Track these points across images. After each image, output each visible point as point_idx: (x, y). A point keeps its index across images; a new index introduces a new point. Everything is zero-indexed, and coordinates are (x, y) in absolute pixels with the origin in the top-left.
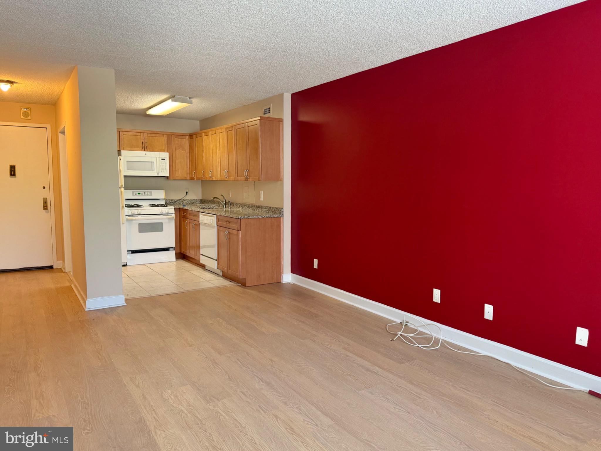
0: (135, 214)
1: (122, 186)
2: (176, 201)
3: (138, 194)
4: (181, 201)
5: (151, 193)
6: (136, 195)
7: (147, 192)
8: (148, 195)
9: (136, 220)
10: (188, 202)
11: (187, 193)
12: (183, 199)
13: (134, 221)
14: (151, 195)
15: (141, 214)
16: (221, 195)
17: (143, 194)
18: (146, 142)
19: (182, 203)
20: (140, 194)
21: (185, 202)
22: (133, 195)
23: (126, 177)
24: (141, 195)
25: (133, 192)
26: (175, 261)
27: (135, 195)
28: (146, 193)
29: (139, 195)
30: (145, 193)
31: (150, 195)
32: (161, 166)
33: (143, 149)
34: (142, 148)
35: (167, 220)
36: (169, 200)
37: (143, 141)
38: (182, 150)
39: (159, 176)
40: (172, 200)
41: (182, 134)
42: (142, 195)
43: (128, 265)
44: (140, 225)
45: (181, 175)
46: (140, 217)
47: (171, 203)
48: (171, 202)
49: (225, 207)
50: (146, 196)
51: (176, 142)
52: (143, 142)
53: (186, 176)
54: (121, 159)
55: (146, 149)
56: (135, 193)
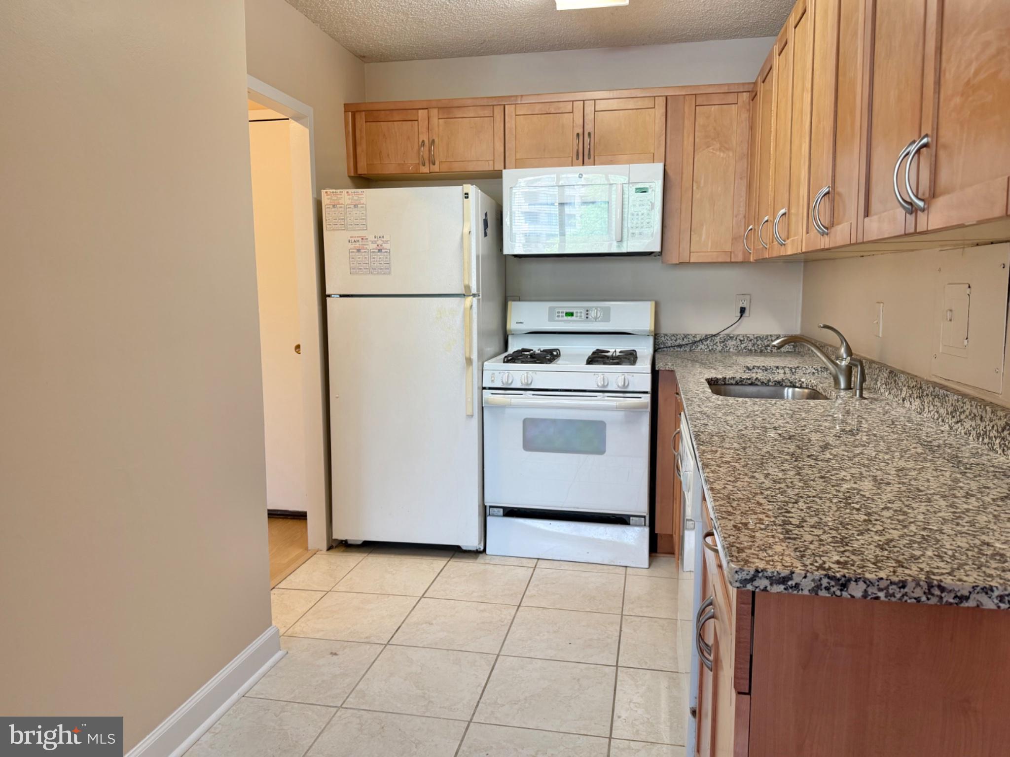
0: (512, 386)
1: (468, 288)
2: (701, 340)
3: (568, 314)
4: (717, 339)
5: (607, 312)
6: (560, 319)
7: (596, 308)
8: (596, 318)
9: (510, 406)
10: (743, 346)
11: (743, 310)
12: (727, 332)
13: (508, 411)
14: (607, 318)
15: (532, 387)
16: (826, 327)
17: (581, 316)
18: (589, 134)
19: (720, 348)
20: (572, 314)
21: (731, 343)
22: (551, 319)
23: (523, 259)
24: (574, 318)
25: (551, 310)
26: (647, 565)
27: (557, 318)
28: (593, 314)
29: (569, 318)
30: (590, 312)
31: (602, 321)
32: (633, 215)
33: (578, 159)
34: (575, 158)
35: (620, 415)
36: (673, 335)
37: (580, 131)
38: (720, 150)
39: (624, 250)
40: (686, 336)
41: (725, 89)
42: (578, 319)
43: (488, 552)
44: (528, 424)
45: (710, 244)
46: (528, 398)
47: (680, 346)
48: (679, 342)
49: (843, 385)
50: (591, 321)
51: (700, 121)
52: (578, 135)
53: (728, 248)
54: (466, 196)
55: (589, 158)
56: (558, 312)
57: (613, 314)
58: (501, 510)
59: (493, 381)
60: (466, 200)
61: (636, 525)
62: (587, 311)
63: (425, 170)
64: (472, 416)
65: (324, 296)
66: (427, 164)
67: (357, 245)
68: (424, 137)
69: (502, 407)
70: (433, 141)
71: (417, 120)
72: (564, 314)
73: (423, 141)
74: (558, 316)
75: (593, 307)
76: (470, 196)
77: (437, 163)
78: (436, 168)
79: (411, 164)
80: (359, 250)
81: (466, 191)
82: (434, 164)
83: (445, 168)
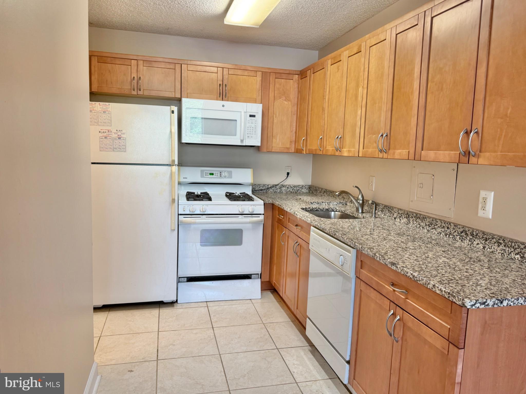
0: (195, 213)
1: (173, 161)
2: (271, 187)
3: (211, 174)
4: (278, 187)
5: (230, 173)
6: (207, 176)
7: (225, 171)
8: (225, 177)
9: (195, 223)
10: (288, 190)
11: (288, 174)
12: (281, 184)
13: (193, 226)
14: (230, 177)
15: (206, 213)
16: (356, 187)
17: (217, 175)
18: (226, 85)
19: (279, 191)
20: (213, 174)
21: (284, 189)
22: (202, 176)
24: (214, 176)
25: (202, 171)
26: (259, 296)
27: (205, 176)
28: (223, 174)
29: (212, 176)
30: (222, 173)
31: (228, 178)
32: (248, 127)
33: (220, 97)
34: (218, 96)
35: (250, 225)
36: (259, 185)
37: (221, 83)
38: (285, 100)
39: (244, 144)
40: (264, 185)
41: (288, 72)
42: (216, 176)
43: (178, 302)
44: (204, 232)
45: (280, 144)
46: (204, 219)
47: (262, 190)
48: (261, 188)
49: (360, 211)
50: (222, 178)
51: (277, 86)
52: (220, 85)
53: (288, 146)
54: (173, 112)
55: (226, 97)
56: (206, 173)
57: (233, 174)
58: (186, 279)
59: (184, 211)
60: (172, 114)
61: (254, 279)
62: (221, 173)
63: (135, 93)
64: (174, 230)
66: (136, 90)
67: (105, 134)
68: (134, 75)
69: (189, 224)
70: (140, 78)
71: (131, 65)
72: (209, 174)
73: (134, 77)
74: (206, 175)
75: (223, 171)
76: (175, 112)
77: (142, 90)
78: (141, 93)
79: (126, 89)
80: (106, 138)
81: (172, 110)
82: (140, 90)
83: (146, 93)
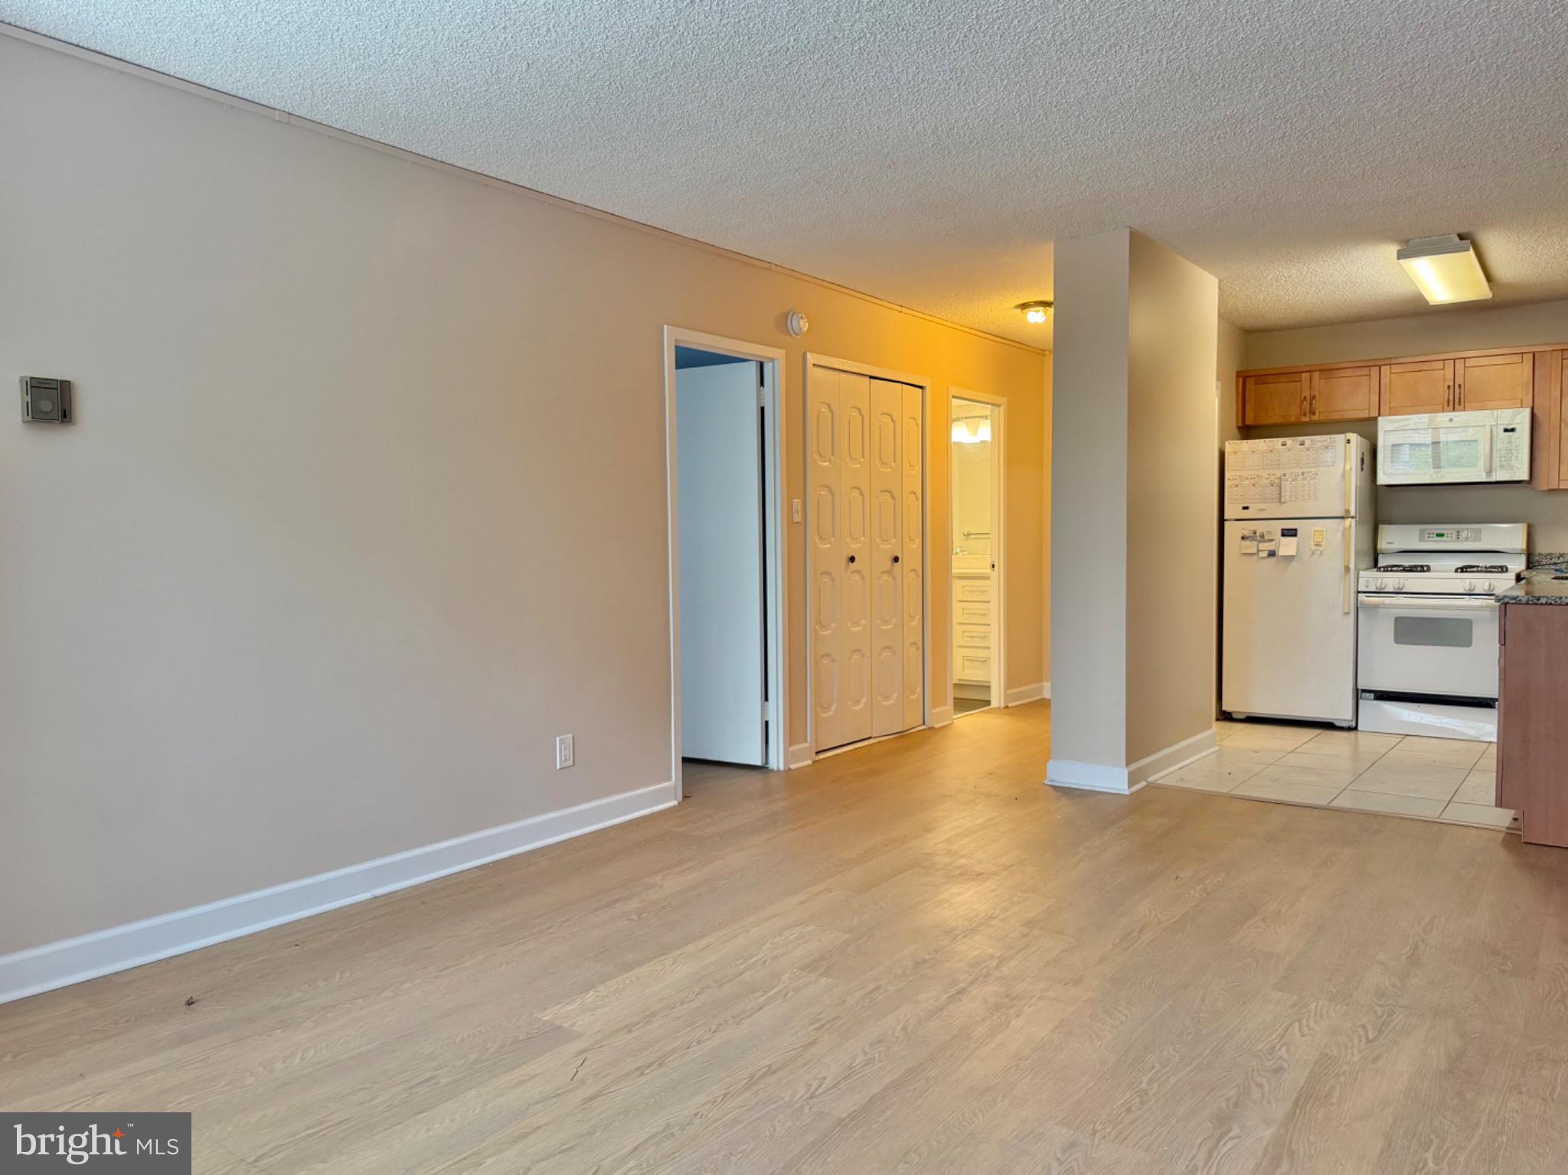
0: (1385, 590)
1: (1347, 511)
3: (1438, 535)
5: (1478, 532)
6: (1431, 539)
7: (1467, 529)
8: (1467, 539)
9: (1384, 606)
13: (1381, 610)
14: (1477, 538)
15: (1403, 591)
17: (1451, 537)
18: (1460, 386)
20: (1442, 535)
22: (1421, 539)
23: (1396, 488)
24: (1444, 538)
25: (1422, 532)
27: (1427, 539)
28: (1464, 535)
29: (1440, 538)
30: (1460, 533)
31: (1471, 541)
32: (1501, 450)
33: (1448, 405)
34: (1446, 405)
35: (1486, 614)
37: (1451, 384)
39: (1494, 479)
40: (1562, 555)
42: (1448, 539)
43: (1359, 728)
44: (1399, 620)
46: (1399, 600)
48: (1555, 560)
50: (1462, 541)
52: (1449, 387)
54: (1348, 441)
55: (1460, 404)
56: (1429, 534)
57: (1484, 535)
58: (1372, 695)
59: (1367, 586)
60: (1347, 445)
62: (1458, 532)
63: (1306, 419)
64: (1348, 613)
65: (1222, 521)
66: (1308, 415)
68: (1306, 393)
69: (1376, 607)
70: (1314, 397)
71: (1301, 381)
72: (1435, 535)
73: (1305, 397)
74: (1429, 537)
75: (1463, 529)
76: (1352, 442)
77: (1317, 413)
78: (1316, 418)
79: (1293, 414)
80: (1254, 485)
81: (1347, 438)
82: (1314, 414)
83: (1324, 417)
